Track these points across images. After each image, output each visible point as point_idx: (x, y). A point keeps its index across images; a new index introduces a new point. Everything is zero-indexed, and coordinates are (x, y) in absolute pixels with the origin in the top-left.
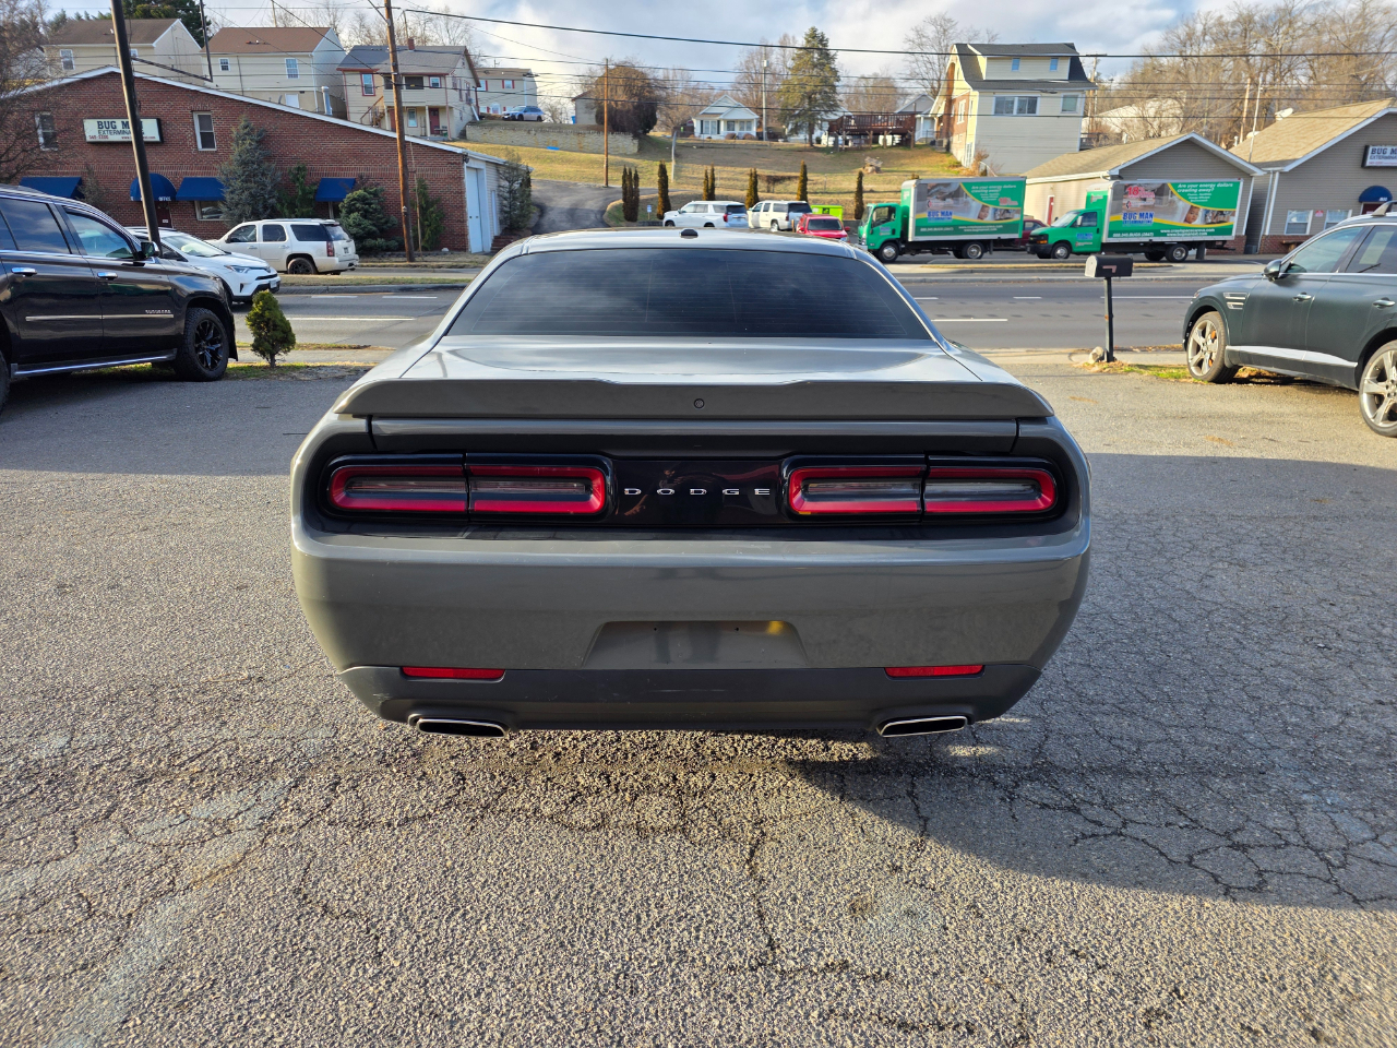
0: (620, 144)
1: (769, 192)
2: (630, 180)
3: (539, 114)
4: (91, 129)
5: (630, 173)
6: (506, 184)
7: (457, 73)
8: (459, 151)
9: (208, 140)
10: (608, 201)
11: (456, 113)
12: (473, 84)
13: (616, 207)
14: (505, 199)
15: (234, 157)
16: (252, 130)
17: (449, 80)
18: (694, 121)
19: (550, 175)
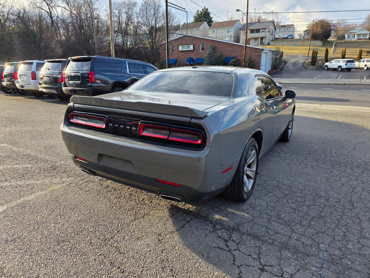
0: (316, 43)
1: (367, 56)
2: (315, 53)
3: (293, 36)
4: (180, 48)
5: (315, 51)
6: (275, 56)
7: (270, 27)
8: (261, 48)
9: (203, 49)
10: (307, 60)
11: (268, 38)
12: (274, 30)
13: (309, 62)
14: (274, 60)
15: (207, 53)
16: (212, 46)
17: (267, 30)
18: (346, 35)
19: (291, 53)
